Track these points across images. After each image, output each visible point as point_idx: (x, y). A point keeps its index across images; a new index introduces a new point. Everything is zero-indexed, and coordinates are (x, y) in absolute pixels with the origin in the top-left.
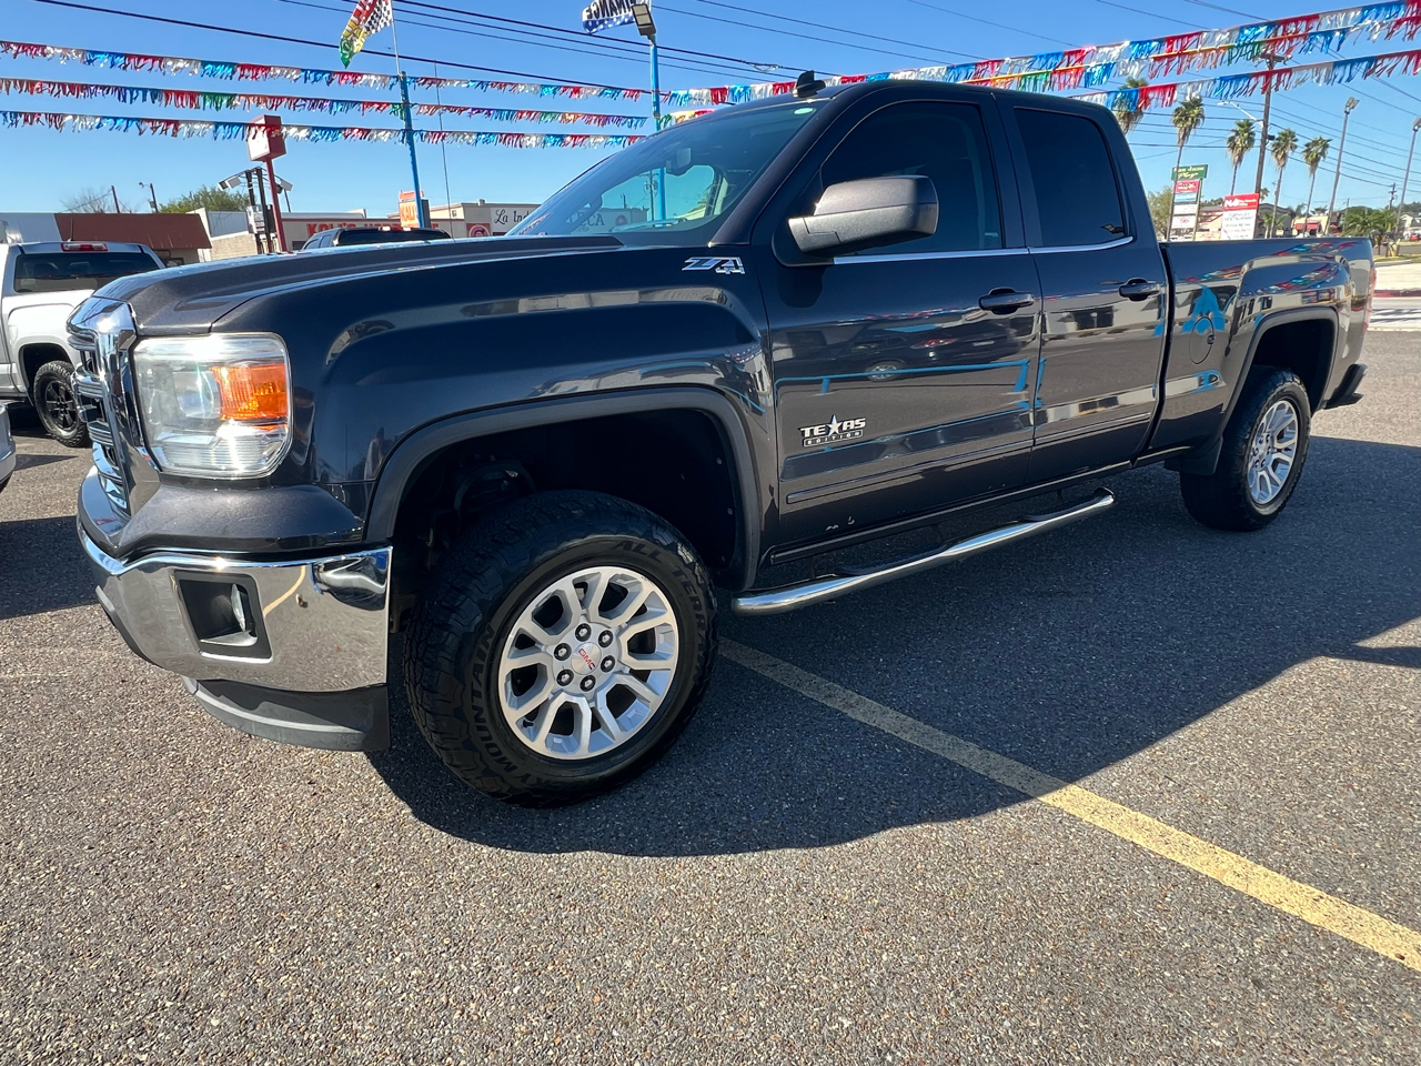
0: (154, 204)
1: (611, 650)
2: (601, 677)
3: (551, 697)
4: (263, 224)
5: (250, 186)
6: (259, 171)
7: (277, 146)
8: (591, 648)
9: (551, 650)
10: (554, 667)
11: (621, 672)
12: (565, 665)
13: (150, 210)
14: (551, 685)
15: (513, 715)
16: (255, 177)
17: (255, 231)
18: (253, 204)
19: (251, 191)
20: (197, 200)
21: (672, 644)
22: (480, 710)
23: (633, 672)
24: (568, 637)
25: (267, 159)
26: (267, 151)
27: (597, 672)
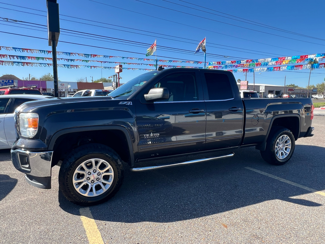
0: (92, 81)
1: (99, 177)
2: (96, 181)
3: (84, 181)
4: (116, 85)
5: (114, 78)
6: (116, 75)
7: (121, 71)
8: (96, 175)
9: (87, 172)
10: (87, 176)
11: (100, 182)
12: (89, 176)
13: (92, 82)
14: (85, 179)
15: (75, 182)
16: (115, 77)
17: (114, 87)
18: (114, 81)
19: (114, 79)
20: (100, 80)
21: (112, 180)
22: (68, 178)
23: (102, 183)
24: (91, 171)
25: (118, 73)
26: (119, 71)
27: (95, 180)
